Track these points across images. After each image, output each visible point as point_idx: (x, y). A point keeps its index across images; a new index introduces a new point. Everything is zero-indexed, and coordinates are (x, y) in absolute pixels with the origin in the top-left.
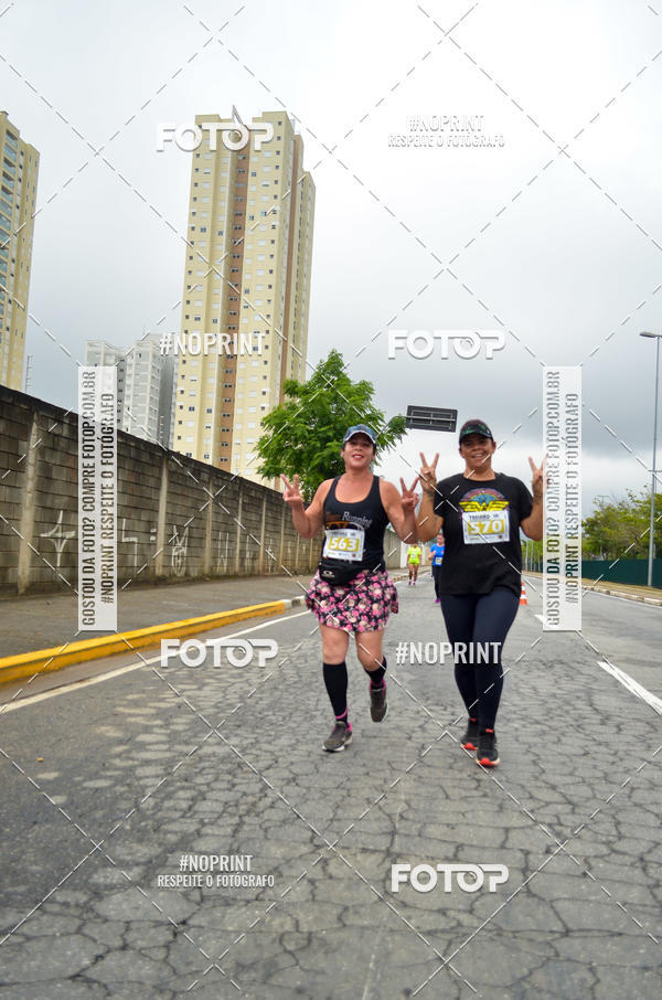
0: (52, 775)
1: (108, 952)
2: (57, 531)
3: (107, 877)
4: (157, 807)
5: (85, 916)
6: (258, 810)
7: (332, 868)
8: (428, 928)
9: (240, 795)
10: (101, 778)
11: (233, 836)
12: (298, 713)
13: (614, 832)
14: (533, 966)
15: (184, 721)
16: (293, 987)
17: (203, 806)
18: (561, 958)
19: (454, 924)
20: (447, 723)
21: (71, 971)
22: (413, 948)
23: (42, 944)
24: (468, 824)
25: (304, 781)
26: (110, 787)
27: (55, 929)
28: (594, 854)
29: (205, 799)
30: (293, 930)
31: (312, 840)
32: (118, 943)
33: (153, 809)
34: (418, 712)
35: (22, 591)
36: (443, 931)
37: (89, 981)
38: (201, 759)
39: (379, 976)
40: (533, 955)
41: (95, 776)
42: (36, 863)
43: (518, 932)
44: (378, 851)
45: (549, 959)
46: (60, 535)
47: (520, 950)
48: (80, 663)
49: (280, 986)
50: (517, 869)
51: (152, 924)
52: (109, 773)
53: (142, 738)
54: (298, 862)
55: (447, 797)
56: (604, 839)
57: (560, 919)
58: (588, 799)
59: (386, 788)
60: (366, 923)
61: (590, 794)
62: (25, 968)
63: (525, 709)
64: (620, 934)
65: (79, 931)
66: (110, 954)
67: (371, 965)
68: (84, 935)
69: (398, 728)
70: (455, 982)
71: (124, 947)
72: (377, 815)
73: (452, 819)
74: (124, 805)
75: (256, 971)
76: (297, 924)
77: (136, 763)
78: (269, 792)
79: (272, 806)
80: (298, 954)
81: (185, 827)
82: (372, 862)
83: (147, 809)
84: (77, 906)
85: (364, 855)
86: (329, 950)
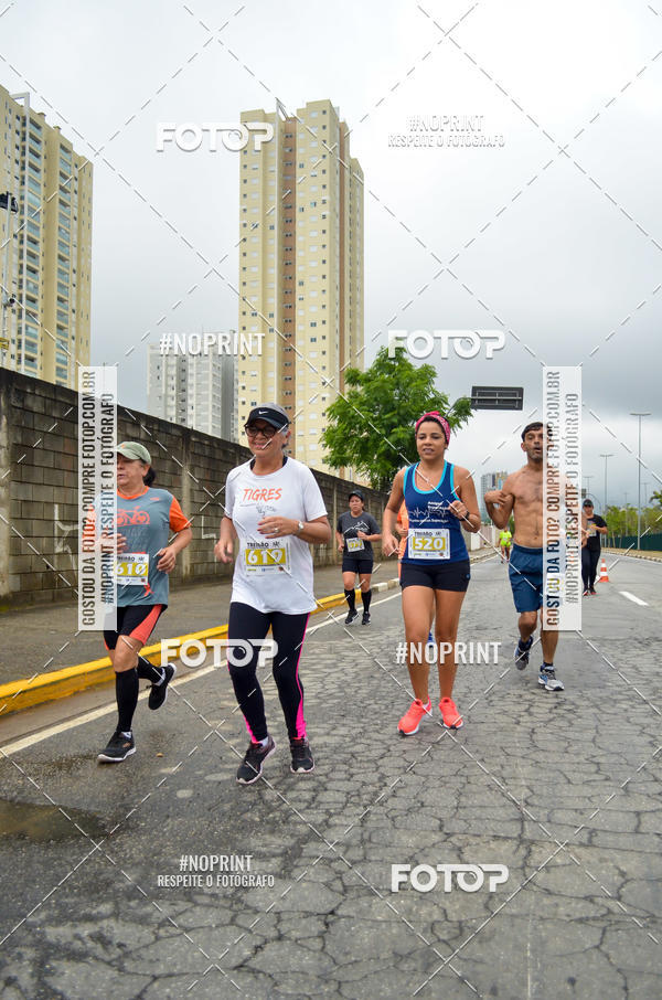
0: (174, 770)
1: (266, 943)
4: (282, 799)
5: (235, 907)
6: (381, 799)
7: (468, 856)
8: (578, 915)
9: (359, 785)
10: (221, 771)
11: (362, 826)
12: (400, 701)
16: (456, 976)
17: (324, 797)
19: (604, 911)
20: (553, 706)
21: (234, 962)
22: (567, 936)
23: (201, 935)
25: (421, 770)
27: (210, 921)
29: (326, 790)
30: (442, 918)
31: (441, 828)
32: (273, 933)
33: (278, 800)
34: (521, 696)
36: (594, 919)
37: (253, 971)
39: (539, 965)
41: (215, 769)
44: (510, 838)
50: (657, 854)
51: (302, 914)
52: (227, 766)
54: (433, 850)
55: (569, 782)
59: (504, 774)
60: (514, 911)
62: (190, 960)
65: (233, 922)
66: (268, 945)
67: (529, 954)
69: (504, 713)
70: (619, 971)
71: (280, 938)
72: (502, 802)
73: (580, 804)
75: (415, 960)
76: (445, 912)
78: (387, 780)
79: (394, 795)
80: (453, 943)
81: (312, 818)
82: (506, 850)
83: (272, 801)
84: (225, 897)
85: (495, 843)
86: (483, 940)
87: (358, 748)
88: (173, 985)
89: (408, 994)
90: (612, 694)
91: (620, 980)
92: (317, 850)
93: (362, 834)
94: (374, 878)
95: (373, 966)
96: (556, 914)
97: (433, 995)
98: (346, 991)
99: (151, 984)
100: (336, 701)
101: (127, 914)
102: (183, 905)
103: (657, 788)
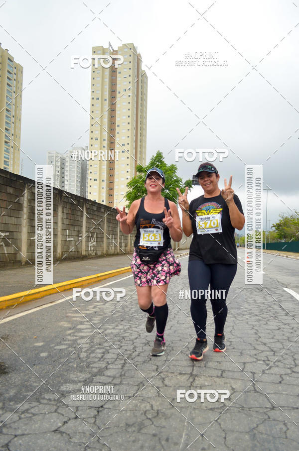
0: (41, 344)
1: (69, 420)
3: (67, 388)
4: (88, 357)
6: (132, 357)
7: (166, 382)
8: (210, 407)
9: (124, 351)
10: (62, 344)
11: (122, 369)
13: (293, 364)
14: (259, 423)
15: (98, 319)
16: (151, 434)
17: (108, 356)
18: (271, 419)
19: (222, 405)
21: (54, 428)
22: (204, 416)
23: (40, 417)
24: (227, 361)
26: (67, 348)
27: (46, 411)
28: (284, 373)
29: (109, 353)
30: (150, 409)
31: (157, 369)
32: (73, 416)
33: (86, 357)
35: (23, 263)
36: (217, 408)
37: (62, 433)
38: (106, 335)
39: (189, 429)
40: (258, 418)
41: (60, 344)
42: (35, 382)
43: (251, 408)
44: (187, 374)
45: (265, 420)
47: (252, 416)
48: (50, 295)
49: (146, 434)
51: (88, 408)
52: (66, 342)
53: (79, 327)
56: (289, 366)
57: (270, 402)
58: (280, 349)
60: (182, 405)
61: (282, 346)
62: (33, 427)
63: (251, 310)
64: (297, 408)
65: (56, 411)
66: (70, 421)
67: (186, 424)
68: (58, 413)
70: (224, 430)
71: (76, 418)
72: (186, 359)
73: (219, 359)
75: (134, 427)
76: (152, 406)
77: (77, 338)
78: (137, 349)
79: (138, 355)
80: (153, 420)
81: (100, 365)
82: (184, 379)
83: (83, 358)
84: (55, 400)
85: (180, 376)
86: (166, 417)
87: (126, 335)
88: (23, 439)
89: (129, 442)
90: (242, 312)
91: (223, 435)
92: (100, 379)
93: (121, 373)
94: (123, 391)
95: (116, 430)
96: (200, 406)
97: (140, 442)
98: (102, 440)
99: (14, 438)
100: (119, 314)
101: (8, 408)
102: (34, 404)
103: (254, 352)
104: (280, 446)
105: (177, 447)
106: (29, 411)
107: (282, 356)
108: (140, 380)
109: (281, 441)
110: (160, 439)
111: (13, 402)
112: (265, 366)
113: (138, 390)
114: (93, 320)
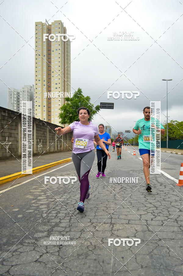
0: (17, 210)
1: (43, 254)
2: (6, 143)
3: (38, 235)
4: (48, 216)
6: (75, 215)
7: (97, 228)
9: (69, 211)
10: (30, 209)
11: (69, 222)
13: (168, 214)
14: (153, 249)
16: (93, 259)
17: (59, 215)
18: (160, 246)
20: (120, 188)
21: (34, 260)
23: (25, 254)
24: (130, 214)
26: (33, 212)
27: (28, 250)
28: (164, 220)
29: (60, 213)
30: (90, 245)
31: (90, 221)
32: (46, 252)
33: (46, 217)
34: (112, 186)
37: (40, 262)
38: (56, 203)
40: (153, 246)
41: (28, 209)
44: (108, 223)
45: (157, 247)
46: (7, 144)
49: (90, 259)
51: (53, 246)
52: (32, 208)
53: (39, 198)
55: (124, 208)
56: (166, 216)
58: (160, 206)
59: (107, 206)
61: (160, 204)
62: (22, 260)
64: (174, 239)
65: (34, 249)
68: (35, 250)
69: (108, 190)
72: (106, 214)
73: (126, 213)
74: (38, 216)
75: (83, 256)
76: (91, 243)
77: (39, 205)
80: (93, 251)
81: (56, 221)
82: (107, 226)
84: (32, 243)
85: (105, 224)
86: (101, 249)
87: (68, 201)
88: (17, 267)
89: (81, 264)
91: (134, 257)
92: (57, 229)
93: (69, 224)
95: (72, 258)
97: (88, 264)
98: (65, 265)
99: (11, 267)
100: (63, 189)
101: (4, 250)
102: (20, 246)
103: (145, 208)
104: (167, 261)
105: (109, 265)
106: (17, 251)
107: (161, 210)
108: (81, 228)
109: (167, 258)
110: (99, 262)
111: (7, 246)
112: (152, 216)
113: (81, 234)
114: (47, 193)
